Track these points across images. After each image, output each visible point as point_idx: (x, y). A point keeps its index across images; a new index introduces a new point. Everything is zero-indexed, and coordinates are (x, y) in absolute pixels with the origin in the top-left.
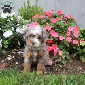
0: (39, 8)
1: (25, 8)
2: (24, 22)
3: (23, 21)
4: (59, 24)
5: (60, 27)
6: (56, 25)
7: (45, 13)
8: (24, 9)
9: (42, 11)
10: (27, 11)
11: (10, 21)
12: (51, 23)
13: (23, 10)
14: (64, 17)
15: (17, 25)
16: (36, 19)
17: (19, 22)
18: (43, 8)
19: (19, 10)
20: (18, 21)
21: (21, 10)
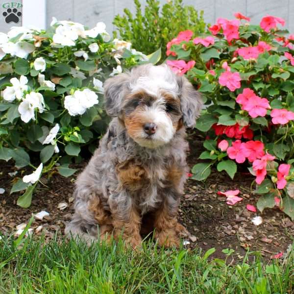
0: (187, 13)
1: (139, 11)
2: (138, 61)
3: (133, 56)
4: (268, 65)
5: (274, 76)
6: (258, 71)
7: (216, 28)
8: (134, 17)
9: (199, 23)
10: (146, 24)
11: (86, 56)
12: (238, 63)
13: (130, 20)
14: (283, 39)
15: (111, 70)
16: (182, 49)
17: (118, 61)
18: (202, 12)
19: (117, 19)
20: (117, 57)
21: (124, 21)
